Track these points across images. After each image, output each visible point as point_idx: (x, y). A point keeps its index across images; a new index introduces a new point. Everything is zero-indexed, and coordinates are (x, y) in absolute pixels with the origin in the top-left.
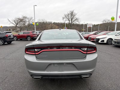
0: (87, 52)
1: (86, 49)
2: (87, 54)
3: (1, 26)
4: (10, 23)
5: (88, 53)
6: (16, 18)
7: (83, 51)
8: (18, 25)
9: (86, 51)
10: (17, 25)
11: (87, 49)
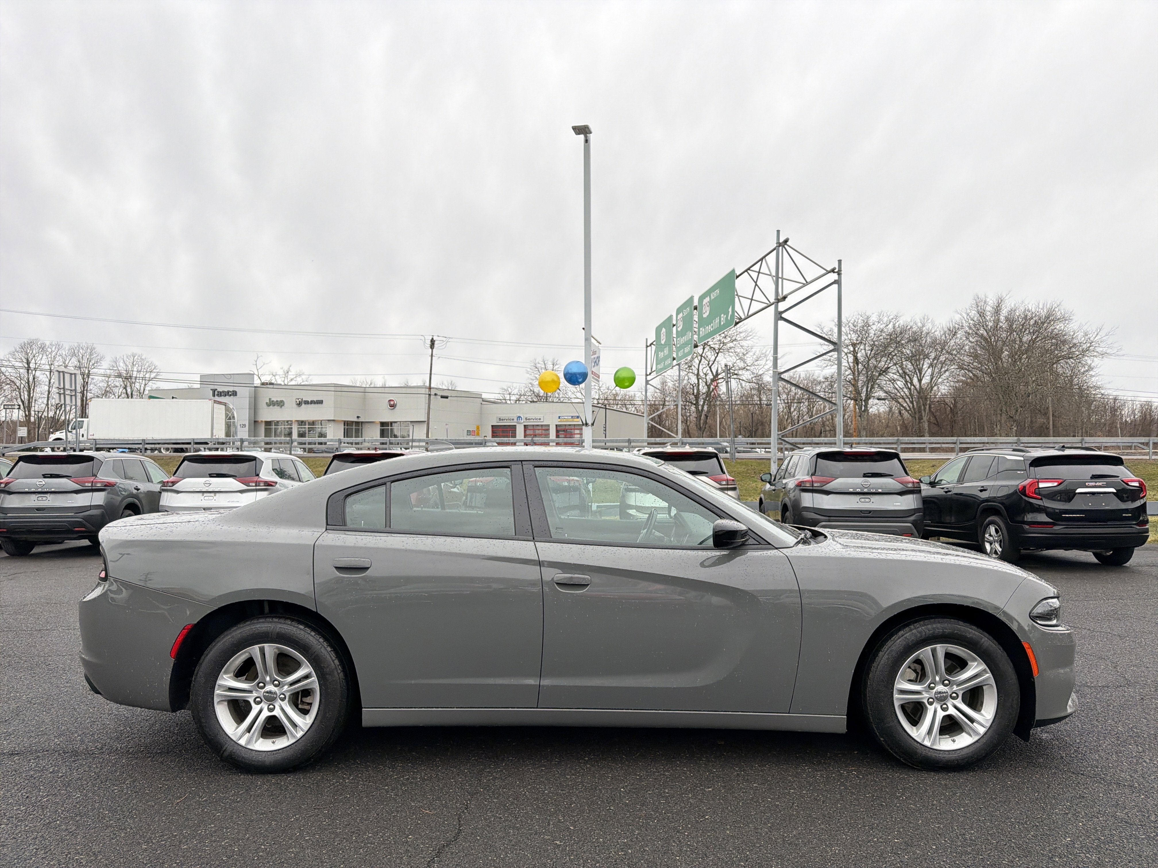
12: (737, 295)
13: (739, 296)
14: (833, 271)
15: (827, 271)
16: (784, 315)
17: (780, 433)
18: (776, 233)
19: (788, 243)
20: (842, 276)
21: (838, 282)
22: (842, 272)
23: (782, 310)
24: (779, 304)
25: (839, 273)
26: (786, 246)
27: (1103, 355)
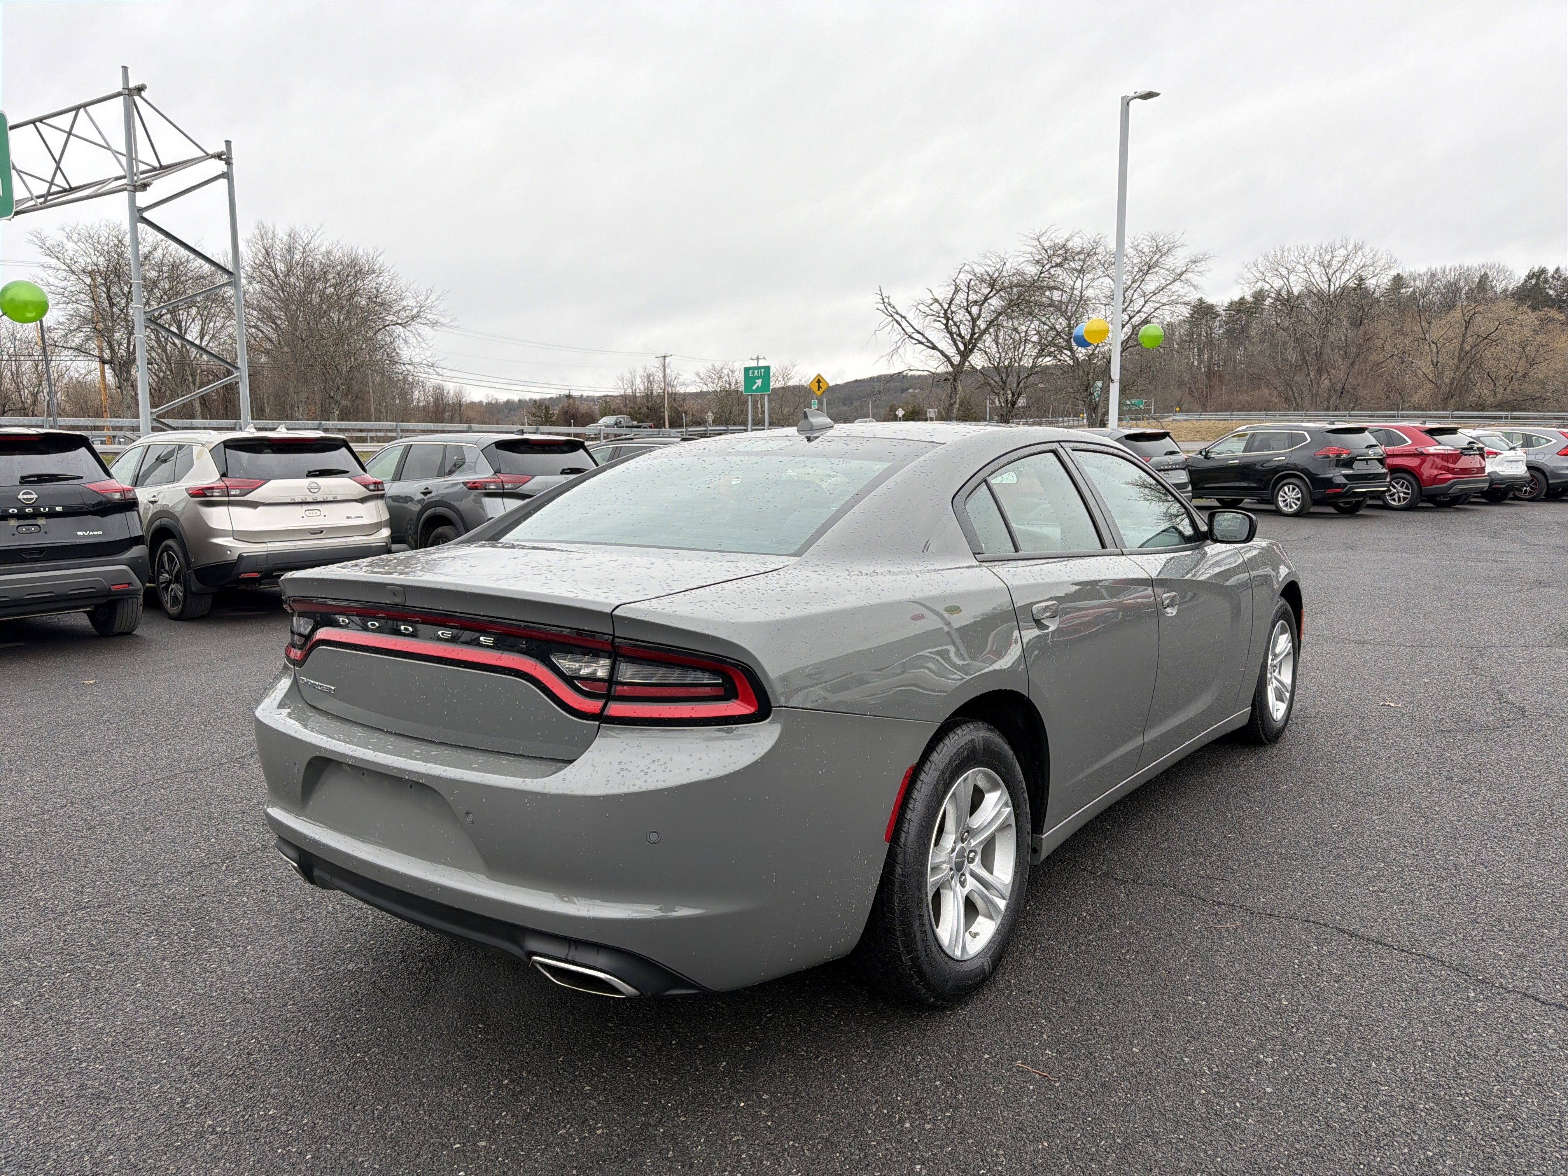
0: (608, 698)
1: (601, 669)
2: (601, 718)
3: (819, 380)
4: (897, 335)
5: (616, 709)
6: (964, 278)
7: (569, 680)
8: (977, 360)
9: (602, 688)
10: (965, 355)
11: (613, 670)
12: (14, 168)
13: (19, 172)
14: (219, 156)
15: (207, 155)
16: (146, 215)
17: (154, 410)
18: (120, 71)
19: (143, 94)
20: (234, 166)
21: (227, 176)
22: (234, 161)
23: (143, 206)
24: (137, 194)
25: (229, 163)
26: (137, 99)
27: (434, 324)
